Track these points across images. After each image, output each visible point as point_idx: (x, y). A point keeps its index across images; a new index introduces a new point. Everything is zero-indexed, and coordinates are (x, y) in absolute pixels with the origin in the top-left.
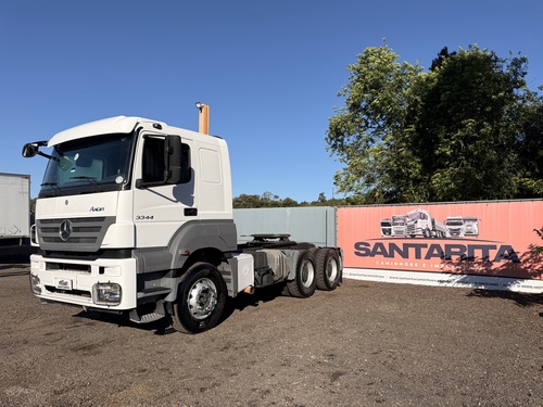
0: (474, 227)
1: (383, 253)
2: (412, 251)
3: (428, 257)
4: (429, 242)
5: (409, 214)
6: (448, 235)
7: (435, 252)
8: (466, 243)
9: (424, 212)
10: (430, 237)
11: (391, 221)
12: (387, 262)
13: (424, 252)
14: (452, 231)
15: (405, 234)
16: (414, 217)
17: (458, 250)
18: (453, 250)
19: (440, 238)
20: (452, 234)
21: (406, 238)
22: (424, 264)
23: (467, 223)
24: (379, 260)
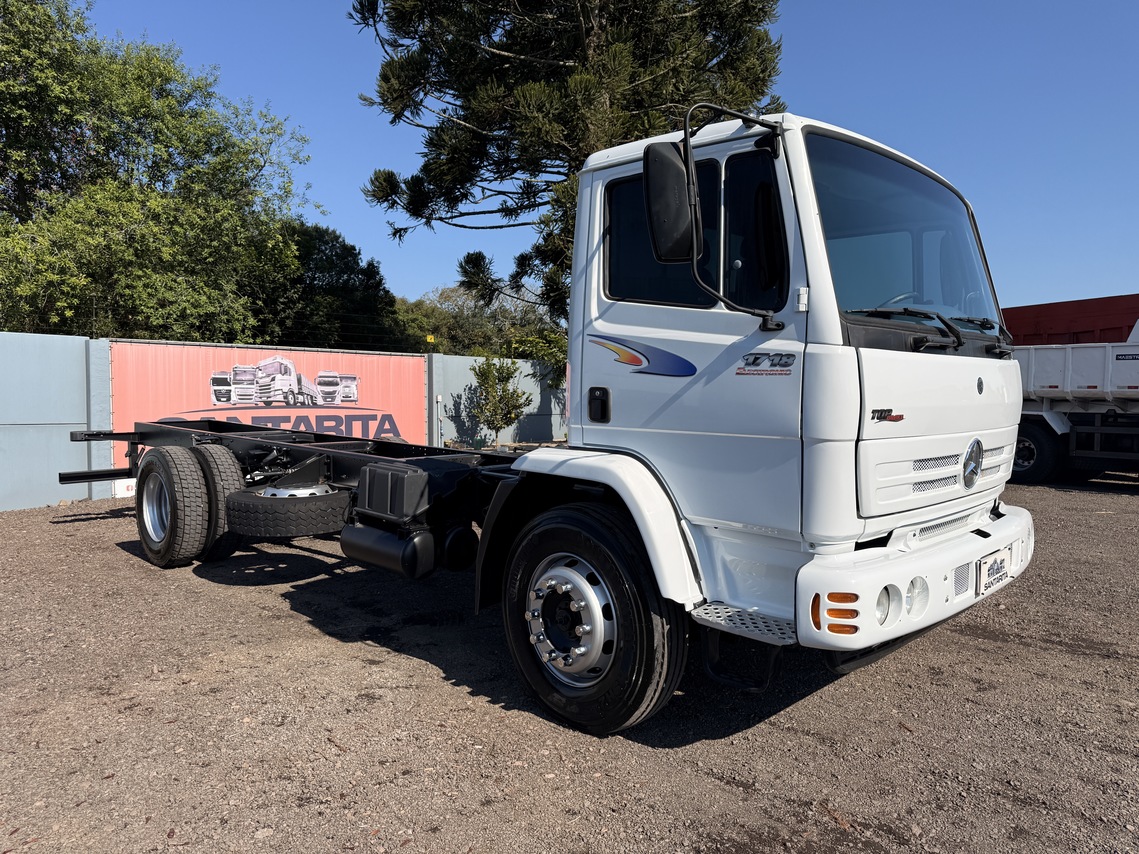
0: (353, 389)
4: (294, 413)
5: (262, 363)
6: (320, 401)
8: (342, 413)
9: (285, 362)
10: (295, 405)
11: (230, 377)
14: (326, 396)
15: (255, 400)
16: (270, 371)
17: (333, 424)
18: (326, 424)
19: (309, 406)
20: (325, 400)
21: (257, 407)
23: (344, 383)
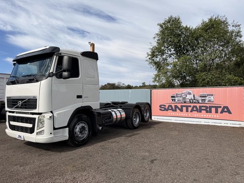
1: (172, 109)
2: (184, 109)
3: (191, 111)
4: (192, 105)
5: (183, 92)
6: (200, 102)
7: (195, 109)
8: (208, 105)
9: (190, 91)
11: (175, 96)
12: (174, 113)
13: (190, 109)
14: (202, 100)
15: (181, 101)
16: (186, 94)
18: (202, 108)
19: (197, 103)
21: (182, 103)
22: (190, 114)
23: (209, 96)
24: (170, 112)
